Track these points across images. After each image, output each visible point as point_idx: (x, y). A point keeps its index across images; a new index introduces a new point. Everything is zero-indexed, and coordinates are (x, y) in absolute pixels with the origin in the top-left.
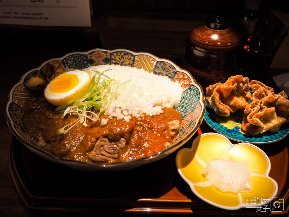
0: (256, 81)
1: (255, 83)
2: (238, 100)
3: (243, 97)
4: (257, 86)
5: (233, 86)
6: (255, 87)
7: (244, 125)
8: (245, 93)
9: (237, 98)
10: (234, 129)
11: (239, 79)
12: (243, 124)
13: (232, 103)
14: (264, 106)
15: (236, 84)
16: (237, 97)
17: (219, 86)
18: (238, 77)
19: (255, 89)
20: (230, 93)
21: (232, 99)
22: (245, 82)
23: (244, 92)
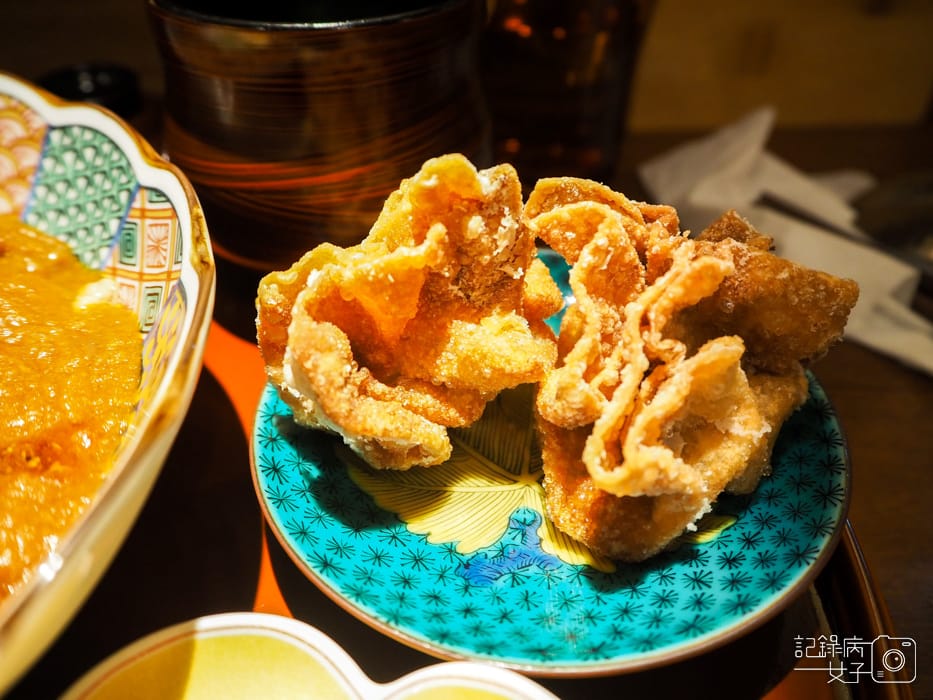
0: (566, 180)
1: (562, 196)
2: (477, 336)
3: (506, 310)
4: (581, 214)
5: (423, 249)
6: (569, 227)
7: (565, 501)
8: (517, 276)
9: (471, 327)
10: (507, 539)
11: (452, 188)
12: (558, 492)
13: (446, 368)
14: (668, 344)
15: (438, 230)
16: (471, 321)
17: (327, 266)
18: (441, 174)
19: (570, 235)
20: (415, 300)
21: (436, 341)
22: (497, 199)
23: (508, 269)
